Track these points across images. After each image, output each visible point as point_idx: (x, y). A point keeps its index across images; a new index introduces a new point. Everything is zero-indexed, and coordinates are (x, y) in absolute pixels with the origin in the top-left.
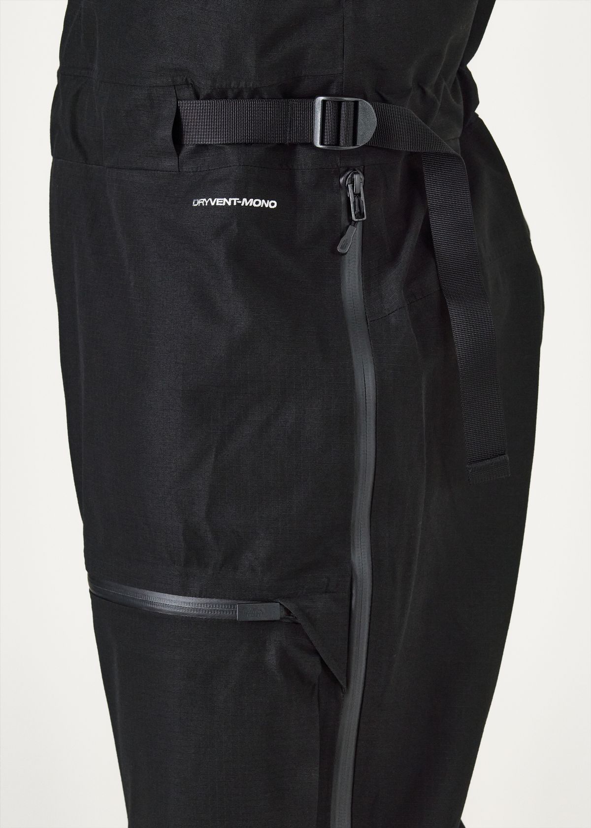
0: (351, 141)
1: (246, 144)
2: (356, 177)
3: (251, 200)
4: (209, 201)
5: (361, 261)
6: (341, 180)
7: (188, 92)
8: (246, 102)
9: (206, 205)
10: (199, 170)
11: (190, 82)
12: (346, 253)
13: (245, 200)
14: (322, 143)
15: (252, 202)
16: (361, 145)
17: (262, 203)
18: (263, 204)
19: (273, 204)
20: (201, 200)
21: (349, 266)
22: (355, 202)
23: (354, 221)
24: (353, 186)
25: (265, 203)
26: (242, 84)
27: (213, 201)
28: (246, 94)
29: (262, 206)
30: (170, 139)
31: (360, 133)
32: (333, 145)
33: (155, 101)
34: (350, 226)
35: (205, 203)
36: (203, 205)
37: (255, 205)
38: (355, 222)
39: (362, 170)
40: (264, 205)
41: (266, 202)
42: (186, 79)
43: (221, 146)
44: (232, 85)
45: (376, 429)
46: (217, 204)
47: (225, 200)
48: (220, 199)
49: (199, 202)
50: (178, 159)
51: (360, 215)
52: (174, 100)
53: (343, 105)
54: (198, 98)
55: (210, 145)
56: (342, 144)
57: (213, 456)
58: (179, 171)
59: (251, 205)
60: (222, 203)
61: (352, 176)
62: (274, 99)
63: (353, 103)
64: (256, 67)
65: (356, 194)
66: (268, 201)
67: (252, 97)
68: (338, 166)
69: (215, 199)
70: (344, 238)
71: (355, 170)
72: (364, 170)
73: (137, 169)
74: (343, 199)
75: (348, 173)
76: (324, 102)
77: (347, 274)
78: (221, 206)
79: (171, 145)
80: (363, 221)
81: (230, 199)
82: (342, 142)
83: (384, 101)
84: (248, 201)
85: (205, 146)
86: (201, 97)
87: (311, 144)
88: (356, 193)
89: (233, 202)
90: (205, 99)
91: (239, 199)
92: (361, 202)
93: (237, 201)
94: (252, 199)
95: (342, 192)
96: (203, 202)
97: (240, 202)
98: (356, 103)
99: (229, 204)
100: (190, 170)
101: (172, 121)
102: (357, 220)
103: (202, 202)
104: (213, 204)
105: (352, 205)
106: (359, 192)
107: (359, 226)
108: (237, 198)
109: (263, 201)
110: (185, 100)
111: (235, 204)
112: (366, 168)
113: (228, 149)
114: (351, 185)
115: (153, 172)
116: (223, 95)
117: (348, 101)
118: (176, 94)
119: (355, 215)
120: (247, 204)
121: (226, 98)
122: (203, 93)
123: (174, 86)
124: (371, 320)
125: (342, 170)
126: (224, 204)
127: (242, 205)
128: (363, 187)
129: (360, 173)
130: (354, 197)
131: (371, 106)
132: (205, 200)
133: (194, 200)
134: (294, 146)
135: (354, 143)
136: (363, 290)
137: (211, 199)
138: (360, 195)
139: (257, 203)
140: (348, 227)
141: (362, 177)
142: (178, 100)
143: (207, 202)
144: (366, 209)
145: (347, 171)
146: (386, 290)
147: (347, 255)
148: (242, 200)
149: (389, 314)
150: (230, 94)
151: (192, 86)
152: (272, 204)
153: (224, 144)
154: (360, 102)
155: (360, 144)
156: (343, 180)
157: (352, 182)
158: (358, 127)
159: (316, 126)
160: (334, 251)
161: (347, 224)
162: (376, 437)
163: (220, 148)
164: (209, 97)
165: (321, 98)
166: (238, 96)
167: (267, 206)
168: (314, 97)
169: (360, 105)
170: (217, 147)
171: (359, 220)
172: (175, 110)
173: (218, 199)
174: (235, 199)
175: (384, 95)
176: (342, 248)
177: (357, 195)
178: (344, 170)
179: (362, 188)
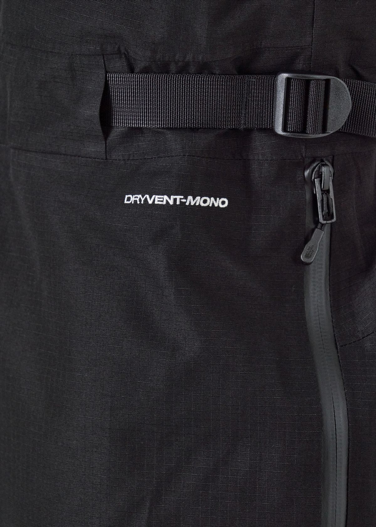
0: (320, 128)
1: (193, 130)
2: (324, 169)
3: (198, 198)
4: (146, 198)
5: (328, 271)
6: (307, 173)
7: (119, 64)
8: (192, 77)
9: (142, 203)
10: (131, 158)
11: (123, 51)
12: (310, 263)
13: (190, 198)
14: (285, 129)
15: (199, 201)
16: (332, 132)
17: (210, 201)
18: (211, 203)
19: (223, 203)
20: (136, 196)
21: (314, 278)
22: (322, 200)
23: (321, 223)
24: (321, 181)
25: (214, 202)
26: (189, 57)
27: (151, 198)
28: (192, 69)
29: (210, 205)
30: (97, 120)
31: (331, 118)
32: (298, 132)
33: (77, 72)
34: (316, 230)
35: (140, 200)
36: (138, 203)
37: (202, 204)
38: (323, 225)
39: (331, 160)
40: (213, 204)
41: (216, 200)
42: (119, 48)
43: (160, 130)
44: (177, 57)
45: (348, 479)
46: (156, 202)
47: (166, 197)
48: (159, 197)
49: (133, 199)
50: (106, 144)
51: (329, 216)
52: (104, 72)
53: (312, 85)
54: (132, 71)
55: (145, 128)
56: (308, 131)
57: (147, 511)
58: (106, 159)
59: (197, 204)
60: (162, 201)
61: (320, 168)
62: (227, 75)
63: (324, 82)
64: (207, 38)
65: (324, 191)
66: (218, 199)
67: (200, 72)
68: (302, 156)
69: (154, 196)
70: (310, 244)
71: (322, 161)
72: (333, 160)
73: (51, 153)
74: (308, 196)
75: (315, 165)
76: (288, 80)
77: (311, 287)
78: (161, 205)
79: (98, 127)
80: (331, 223)
81: (173, 197)
82: (309, 128)
83: (359, 77)
84: (194, 199)
85: (140, 129)
86: (137, 70)
87: (271, 131)
88: (324, 189)
89: (175, 200)
90: (141, 72)
91: (182, 197)
92: (330, 201)
93: (180, 199)
94: (200, 197)
95: (307, 188)
96: (138, 199)
97: (184, 200)
98: (328, 81)
99: (171, 202)
100: (121, 158)
101: (99, 99)
102: (325, 222)
103: (135, 199)
104: (150, 202)
105: (319, 205)
106: (327, 189)
107: (327, 229)
108: (181, 195)
109: (212, 199)
110: (115, 72)
111: (178, 203)
112: (336, 158)
113: (169, 135)
114: (319, 179)
115: (73, 158)
116: (164, 69)
117: (318, 80)
118: (105, 65)
119: (323, 216)
120: (192, 204)
121: (168, 72)
122: (139, 66)
123: (103, 55)
124: (341, 344)
125: (308, 161)
126: (164, 203)
127: (187, 204)
128: (333, 181)
129: (329, 164)
130: (322, 194)
131: (344, 84)
132: (140, 196)
133: (127, 196)
134: (249, 131)
135: (324, 130)
136: (331, 307)
137: (148, 196)
138: (328, 191)
139: (205, 201)
140: (313, 231)
141: (331, 169)
142: (106, 72)
143: (143, 199)
144: (336, 209)
145: (313, 161)
146: (359, 306)
147: (312, 264)
148: (186, 198)
149: (363, 338)
150: (173, 68)
151: (126, 56)
152: (221, 203)
153: (163, 128)
154: (331, 80)
155: (330, 131)
156: (309, 173)
157: (320, 176)
158: (329, 110)
159: (277, 109)
160: (296, 260)
161: (313, 226)
162: (347, 490)
163: (158, 132)
164: (146, 70)
165: (285, 75)
166: (183, 70)
167: (216, 205)
168: (276, 73)
169: (332, 83)
170: (156, 132)
171: (328, 222)
172: (102, 84)
173: (157, 197)
174: (178, 197)
175: (359, 69)
176: (307, 256)
177: (326, 192)
178: (310, 161)
179: (331, 183)
